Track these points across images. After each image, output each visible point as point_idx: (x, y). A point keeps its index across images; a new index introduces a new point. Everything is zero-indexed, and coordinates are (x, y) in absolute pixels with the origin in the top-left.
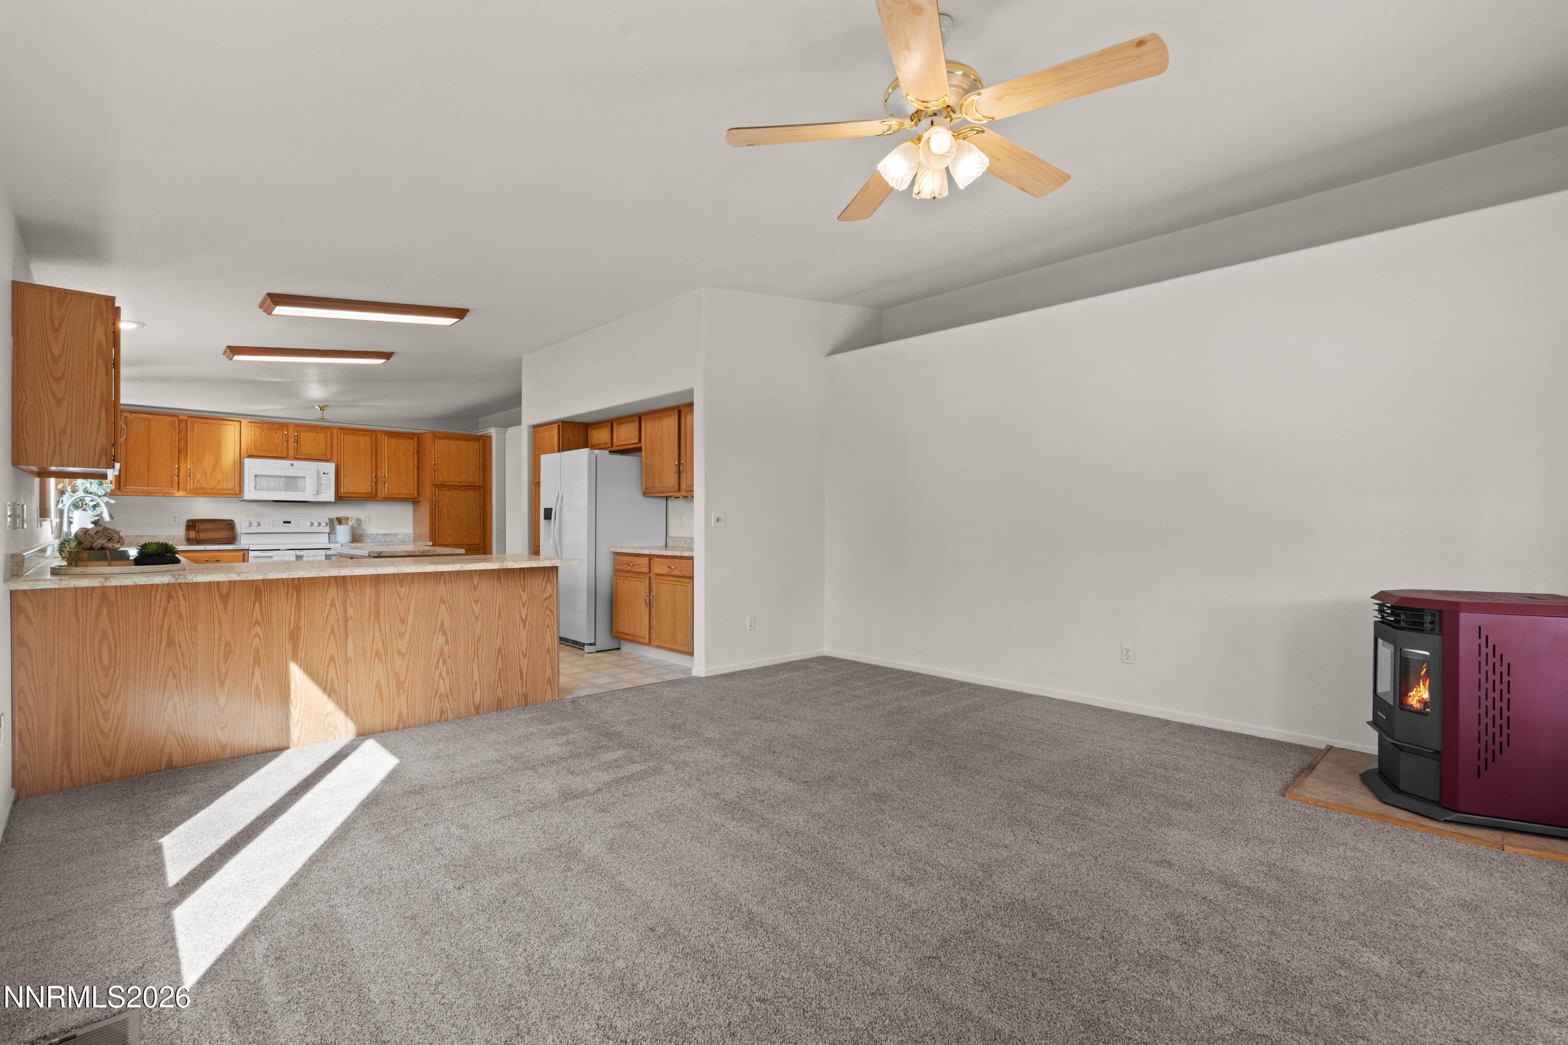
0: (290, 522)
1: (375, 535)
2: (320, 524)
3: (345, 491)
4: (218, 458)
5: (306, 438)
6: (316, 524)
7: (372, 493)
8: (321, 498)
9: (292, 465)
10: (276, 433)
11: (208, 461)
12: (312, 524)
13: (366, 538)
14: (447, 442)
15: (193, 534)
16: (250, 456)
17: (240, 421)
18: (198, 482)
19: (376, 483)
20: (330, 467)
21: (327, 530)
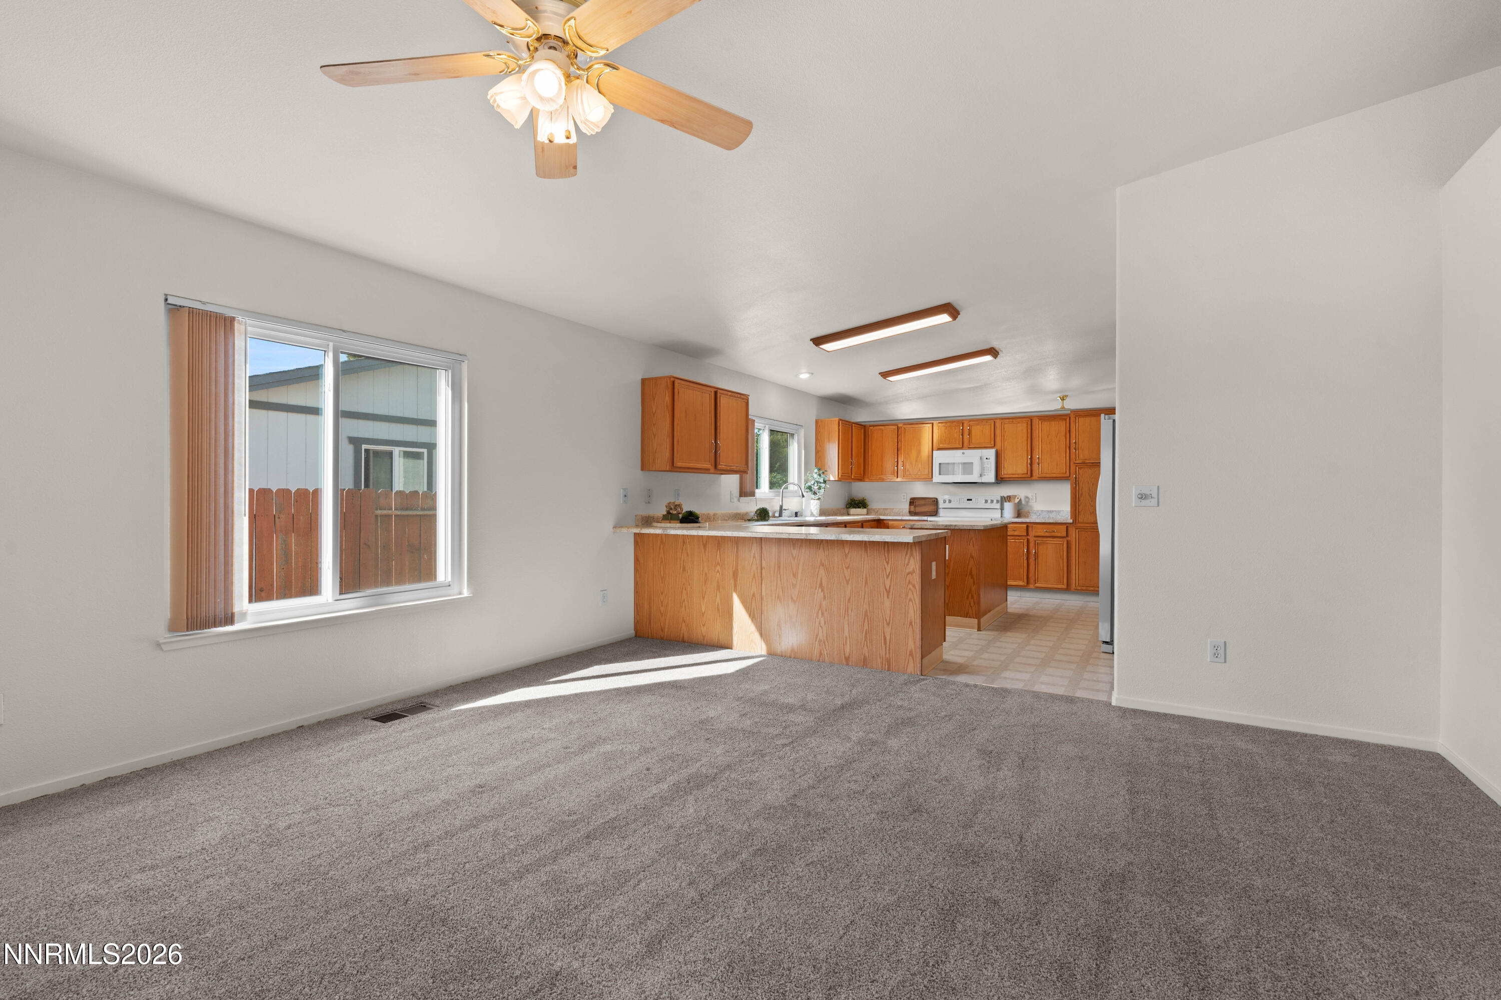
0: (971, 500)
1: (1040, 512)
2: (992, 501)
3: (1005, 473)
4: (919, 452)
5: (977, 430)
6: (989, 501)
7: (1027, 473)
8: (985, 479)
9: (963, 453)
10: (955, 429)
11: (914, 454)
12: (986, 501)
13: (1032, 514)
14: (1088, 420)
15: (912, 508)
16: (939, 449)
17: (933, 424)
18: (908, 470)
19: (1031, 465)
20: (991, 453)
21: (998, 506)
